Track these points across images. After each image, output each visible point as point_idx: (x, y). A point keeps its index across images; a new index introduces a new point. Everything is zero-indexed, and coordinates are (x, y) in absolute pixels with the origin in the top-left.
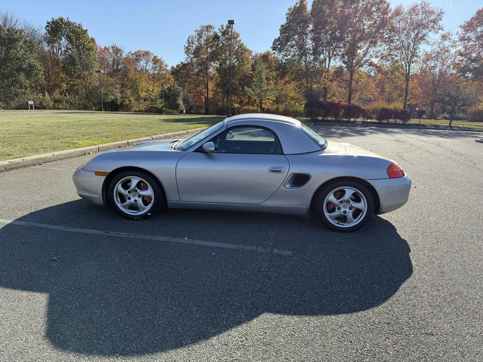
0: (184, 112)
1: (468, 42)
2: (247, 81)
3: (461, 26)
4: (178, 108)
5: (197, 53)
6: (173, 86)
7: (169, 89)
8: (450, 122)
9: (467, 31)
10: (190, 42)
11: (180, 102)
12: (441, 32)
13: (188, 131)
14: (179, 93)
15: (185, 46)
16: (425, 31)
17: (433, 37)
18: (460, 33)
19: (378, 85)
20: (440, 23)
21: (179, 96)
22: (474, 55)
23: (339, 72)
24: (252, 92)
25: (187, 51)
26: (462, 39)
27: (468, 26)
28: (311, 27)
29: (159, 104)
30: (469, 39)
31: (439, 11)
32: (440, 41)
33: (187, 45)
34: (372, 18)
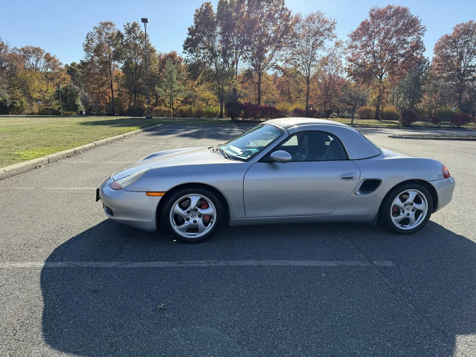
0: (84, 113)
1: (356, 49)
2: (154, 80)
3: (349, 35)
4: (77, 108)
5: (98, 50)
6: (70, 86)
7: (65, 89)
8: (352, 120)
9: (354, 40)
10: (90, 40)
11: (79, 102)
12: (334, 40)
13: (125, 134)
14: (77, 93)
15: (84, 44)
16: (322, 38)
17: (329, 44)
18: (349, 41)
19: (278, 87)
20: (334, 32)
21: (77, 96)
22: (360, 61)
23: (248, 74)
24: (163, 92)
25: (87, 48)
26: (351, 47)
27: (355, 35)
28: (219, 29)
29: (55, 105)
30: (356, 47)
31: (332, 21)
32: (334, 48)
33: (86, 43)
34: (276, 24)
